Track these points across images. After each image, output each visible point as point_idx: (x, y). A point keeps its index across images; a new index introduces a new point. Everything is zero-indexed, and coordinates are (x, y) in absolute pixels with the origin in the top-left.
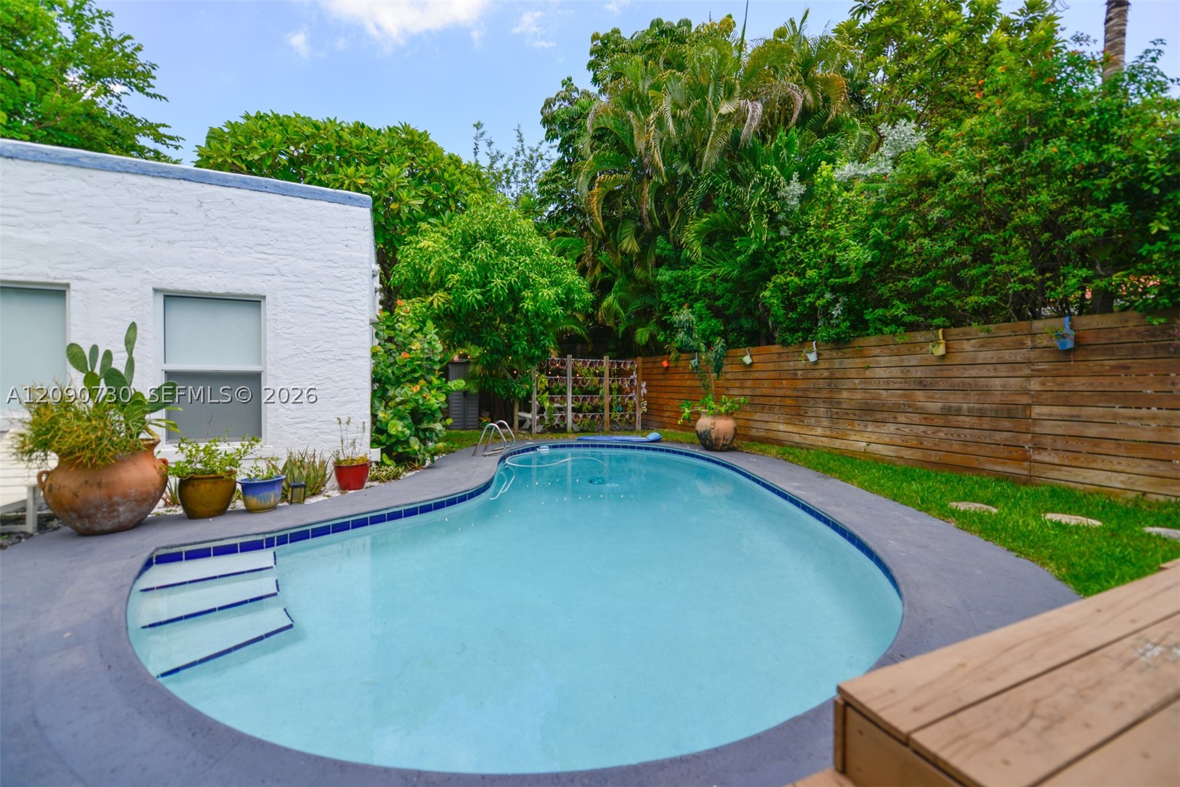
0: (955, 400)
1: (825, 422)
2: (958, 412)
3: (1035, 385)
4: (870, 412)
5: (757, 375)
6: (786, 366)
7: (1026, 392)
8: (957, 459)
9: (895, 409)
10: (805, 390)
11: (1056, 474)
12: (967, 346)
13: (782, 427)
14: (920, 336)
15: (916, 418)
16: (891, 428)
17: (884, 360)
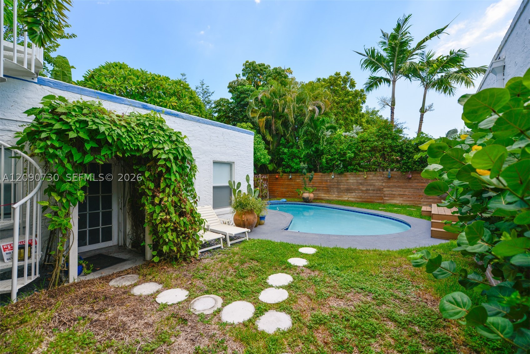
0: (369, 187)
1: (336, 193)
2: (369, 190)
3: (384, 184)
4: (349, 190)
5: (314, 181)
6: (324, 178)
7: (382, 186)
8: (369, 200)
9: (355, 190)
10: (330, 185)
11: (388, 202)
12: (371, 176)
13: (323, 195)
14: (361, 173)
15: (360, 191)
16: (354, 194)
17: (352, 178)
